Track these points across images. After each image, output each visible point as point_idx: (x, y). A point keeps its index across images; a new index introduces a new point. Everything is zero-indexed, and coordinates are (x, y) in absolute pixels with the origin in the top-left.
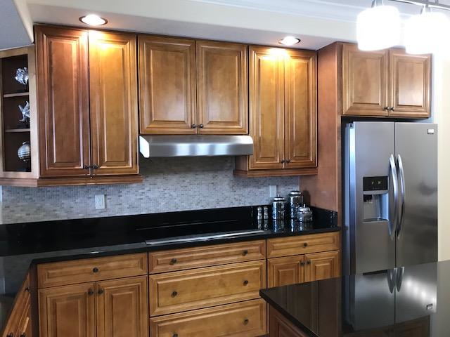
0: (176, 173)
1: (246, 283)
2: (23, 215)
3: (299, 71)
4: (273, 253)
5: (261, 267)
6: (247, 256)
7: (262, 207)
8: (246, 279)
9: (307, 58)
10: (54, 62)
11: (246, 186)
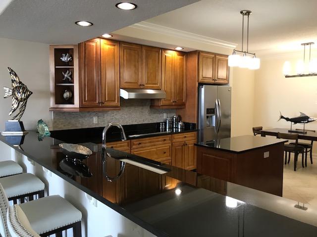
0: (127, 107)
1: (165, 153)
2: (62, 126)
3: (180, 61)
4: (174, 140)
5: (170, 146)
6: (165, 141)
7: (162, 123)
8: (165, 151)
9: (183, 56)
10: (87, 53)
11: (155, 113)
